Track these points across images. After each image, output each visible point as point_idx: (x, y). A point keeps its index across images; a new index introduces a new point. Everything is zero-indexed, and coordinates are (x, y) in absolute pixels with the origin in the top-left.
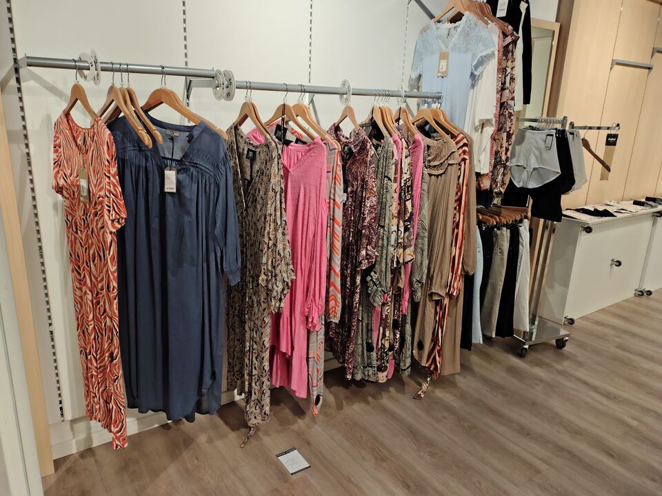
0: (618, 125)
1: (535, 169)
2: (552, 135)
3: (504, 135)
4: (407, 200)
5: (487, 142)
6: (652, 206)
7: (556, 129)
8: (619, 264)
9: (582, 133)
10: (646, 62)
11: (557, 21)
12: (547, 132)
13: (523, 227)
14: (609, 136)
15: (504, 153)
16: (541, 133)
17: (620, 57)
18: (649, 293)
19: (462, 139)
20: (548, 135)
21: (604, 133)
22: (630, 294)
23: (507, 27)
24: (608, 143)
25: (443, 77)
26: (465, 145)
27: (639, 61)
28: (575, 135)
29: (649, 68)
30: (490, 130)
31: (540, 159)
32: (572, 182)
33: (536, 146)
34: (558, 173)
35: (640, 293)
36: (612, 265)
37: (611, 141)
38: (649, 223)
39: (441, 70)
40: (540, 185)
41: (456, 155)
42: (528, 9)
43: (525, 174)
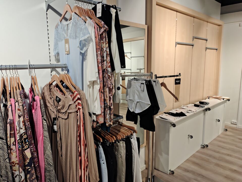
0: (180, 74)
1: (137, 102)
2: (143, 84)
3: (107, 90)
4: (26, 149)
5: (97, 94)
6: (202, 107)
7: (145, 80)
8: (192, 137)
9: (161, 80)
10: (191, 43)
11: (146, 24)
12: (141, 82)
13: (133, 139)
14: (176, 80)
15: (108, 101)
16: (138, 82)
17: (179, 41)
18: (207, 146)
19: (77, 95)
20: (141, 84)
21: (173, 79)
22: (199, 148)
23: (101, 22)
24: (176, 83)
25: (68, 54)
26: (79, 99)
27: (188, 42)
28: (157, 82)
29: (193, 45)
30: (97, 87)
31: (140, 97)
32: (158, 109)
33: (137, 90)
34: (149, 104)
35: (203, 147)
36: (188, 138)
37: (178, 82)
38: (202, 114)
39: (66, 50)
40: (141, 111)
41: (73, 106)
42: (117, 13)
43: (134, 105)
